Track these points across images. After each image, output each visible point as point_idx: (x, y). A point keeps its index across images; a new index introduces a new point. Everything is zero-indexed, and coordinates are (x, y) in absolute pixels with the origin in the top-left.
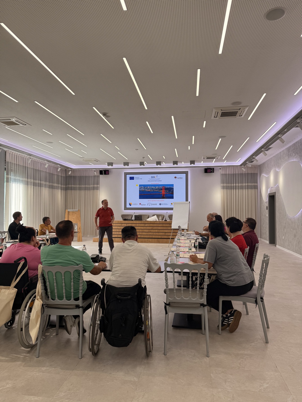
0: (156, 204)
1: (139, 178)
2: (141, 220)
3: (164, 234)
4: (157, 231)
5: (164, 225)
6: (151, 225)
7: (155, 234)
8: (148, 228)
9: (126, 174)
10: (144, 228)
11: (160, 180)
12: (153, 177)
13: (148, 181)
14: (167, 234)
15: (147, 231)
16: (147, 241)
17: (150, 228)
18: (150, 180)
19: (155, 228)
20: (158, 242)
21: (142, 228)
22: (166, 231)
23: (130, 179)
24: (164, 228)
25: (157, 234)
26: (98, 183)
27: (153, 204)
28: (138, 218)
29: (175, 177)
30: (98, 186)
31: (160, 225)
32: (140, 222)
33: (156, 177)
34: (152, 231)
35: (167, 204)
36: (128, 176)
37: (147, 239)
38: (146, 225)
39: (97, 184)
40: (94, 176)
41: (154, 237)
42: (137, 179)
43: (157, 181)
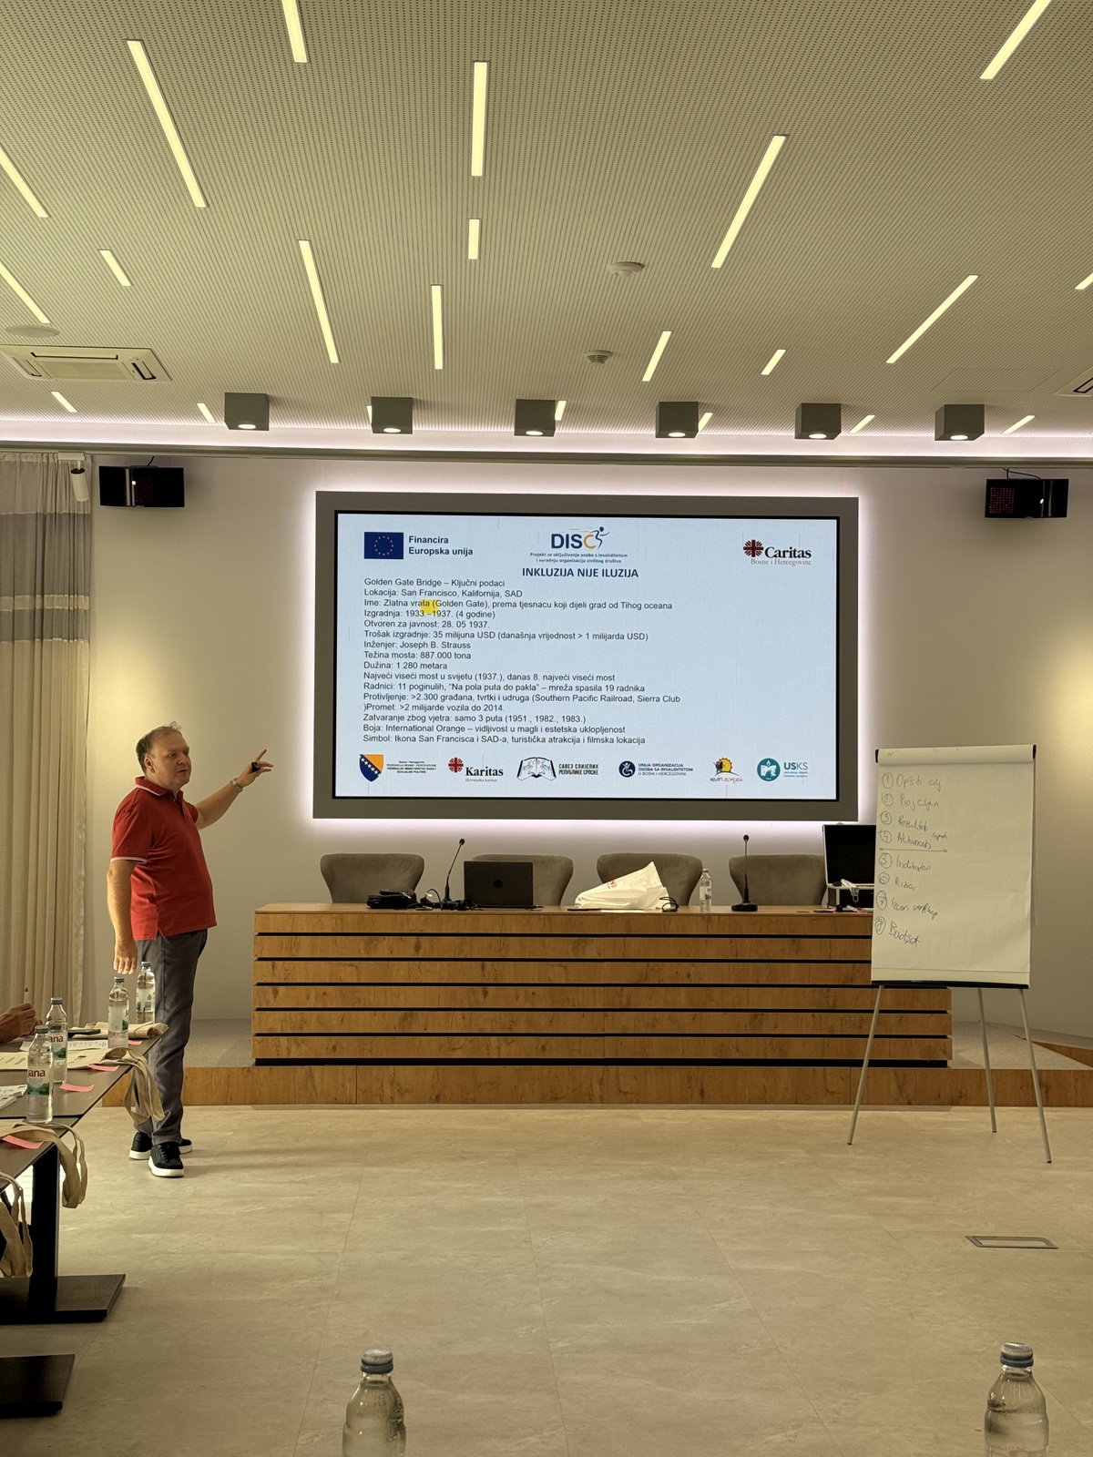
0: (592, 770)
1: (444, 546)
2: (524, 900)
3: (742, 1022)
4: (682, 998)
5: (748, 949)
6: (635, 948)
7: (665, 1023)
8: (605, 973)
9: (333, 508)
10: (575, 973)
11: (627, 565)
12: (565, 541)
13: (527, 572)
14: (768, 1024)
15: (598, 998)
16: (596, 1089)
17: (625, 973)
18: (544, 566)
19: (668, 973)
20: (697, 1094)
21: (556, 973)
22: (767, 999)
23: (369, 554)
24: (750, 973)
25: (686, 1022)
26: (77, 583)
27: (566, 769)
28: (498, 884)
29: (753, 548)
30: (83, 604)
31: (711, 949)
32: (511, 919)
33: (592, 541)
34: (643, 998)
35: (678, 769)
36: (352, 529)
37: (600, 1068)
38: (592, 949)
39: (73, 591)
40: (47, 522)
41: (656, 1049)
42: (430, 552)
43: (605, 573)
